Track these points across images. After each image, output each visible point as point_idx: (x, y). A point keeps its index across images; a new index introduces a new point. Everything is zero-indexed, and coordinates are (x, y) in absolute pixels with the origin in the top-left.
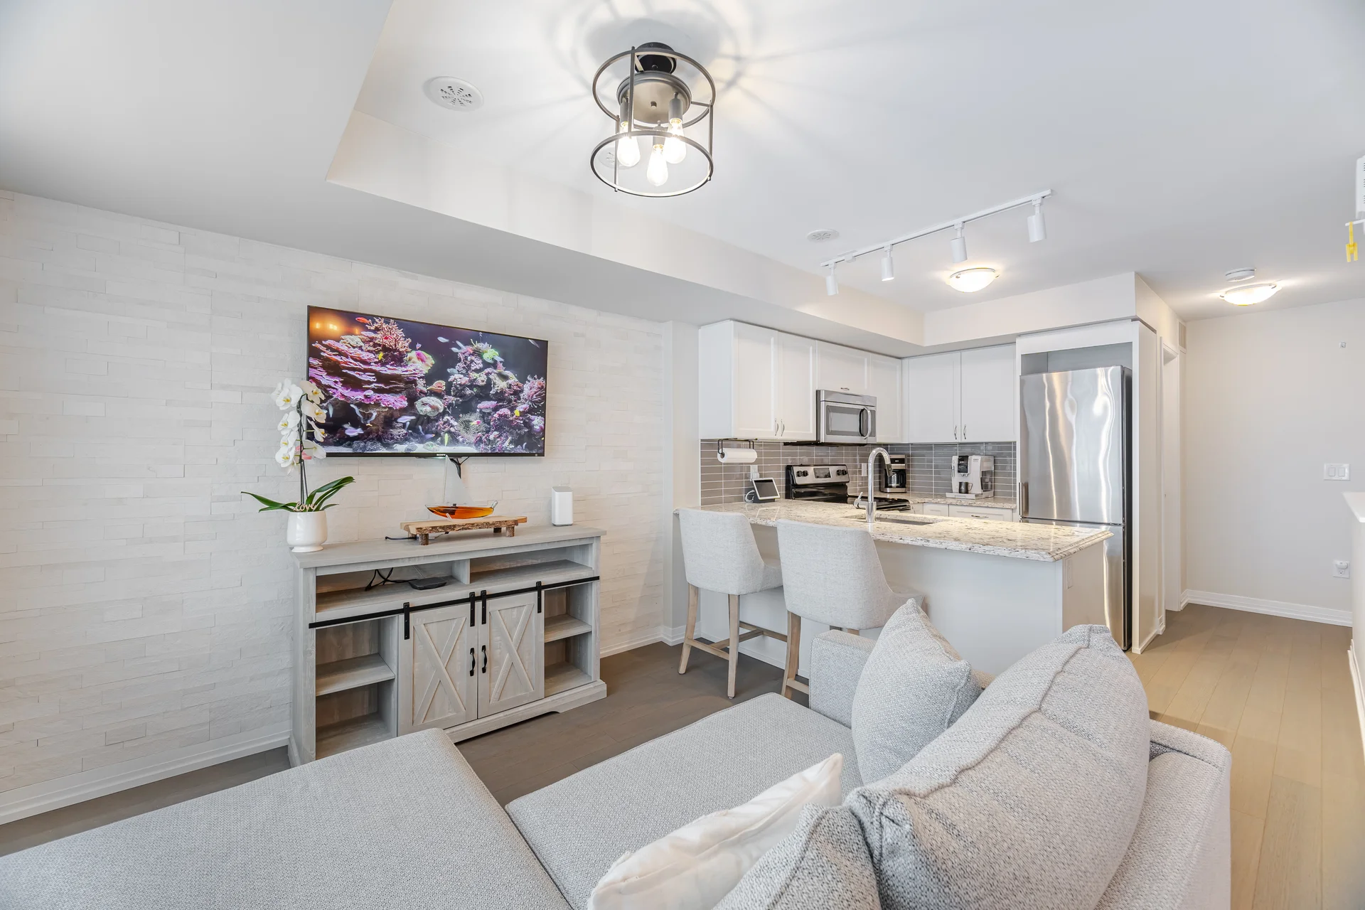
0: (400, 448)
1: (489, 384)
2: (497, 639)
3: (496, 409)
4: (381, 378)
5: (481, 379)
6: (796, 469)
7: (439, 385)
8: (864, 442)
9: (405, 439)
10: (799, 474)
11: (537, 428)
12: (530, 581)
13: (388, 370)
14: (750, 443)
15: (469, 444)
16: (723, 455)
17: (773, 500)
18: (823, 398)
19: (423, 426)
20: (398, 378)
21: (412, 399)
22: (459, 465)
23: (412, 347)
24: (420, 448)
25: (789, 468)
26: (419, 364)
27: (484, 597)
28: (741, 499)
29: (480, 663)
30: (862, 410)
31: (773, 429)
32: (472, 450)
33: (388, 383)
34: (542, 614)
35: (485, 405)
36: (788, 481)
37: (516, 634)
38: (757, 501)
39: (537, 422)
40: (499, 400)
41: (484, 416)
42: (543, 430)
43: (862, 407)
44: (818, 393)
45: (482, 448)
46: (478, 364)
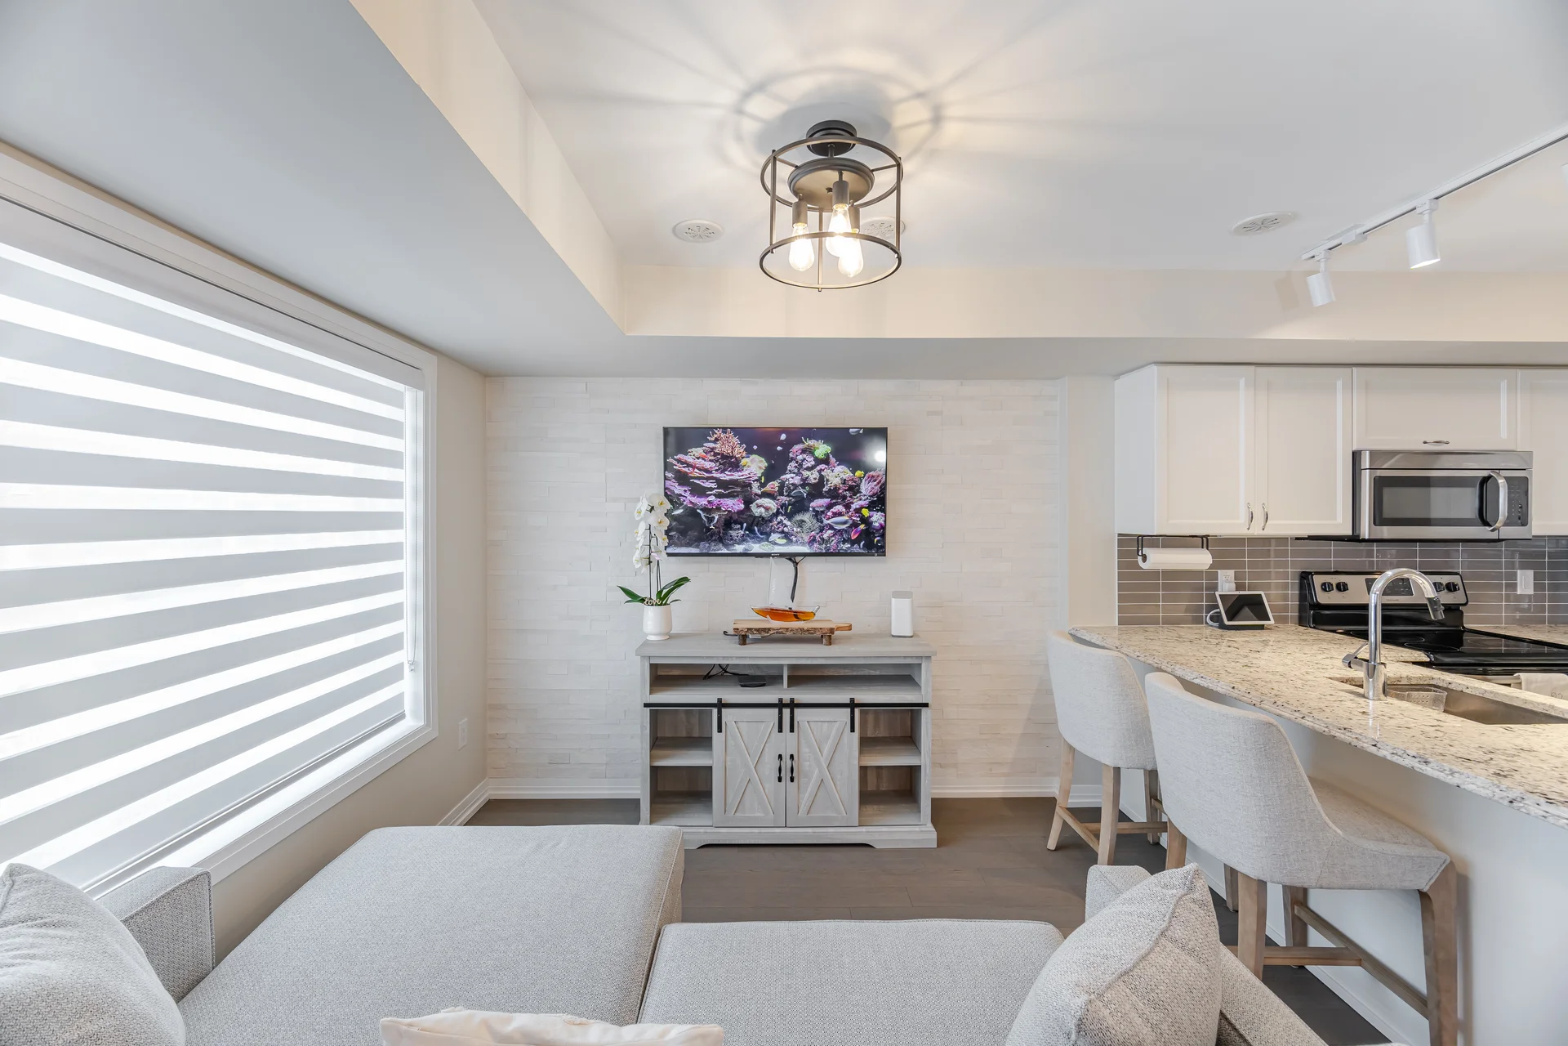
0: (739, 548)
1: (822, 481)
2: (805, 750)
3: (830, 507)
4: (721, 484)
5: (813, 477)
6: (1318, 580)
7: (774, 486)
8: (1494, 536)
9: (743, 540)
10: (1326, 587)
11: (877, 524)
12: (843, 696)
13: (726, 476)
14: (1204, 541)
15: (803, 544)
16: (1145, 558)
17: (1262, 627)
18: (1366, 462)
19: (757, 527)
20: (735, 483)
21: (748, 502)
22: (796, 564)
23: (749, 451)
24: (756, 548)
25: (1305, 578)
26: (754, 466)
27: (793, 705)
28: (1198, 621)
29: (788, 771)
30: (1485, 480)
31: (1243, 518)
32: (806, 549)
33: (727, 488)
34: (856, 734)
35: (819, 503)
36: (1302, 598)
37: (827, 749)
38: (1223, 627)
39: (877, 518)
40: (832, 498)
41: (817, 515)
42: (883, 527)
43: (1485, 474)
44: (1356, 456)
45: (816, 548)
46: (810, 462)
